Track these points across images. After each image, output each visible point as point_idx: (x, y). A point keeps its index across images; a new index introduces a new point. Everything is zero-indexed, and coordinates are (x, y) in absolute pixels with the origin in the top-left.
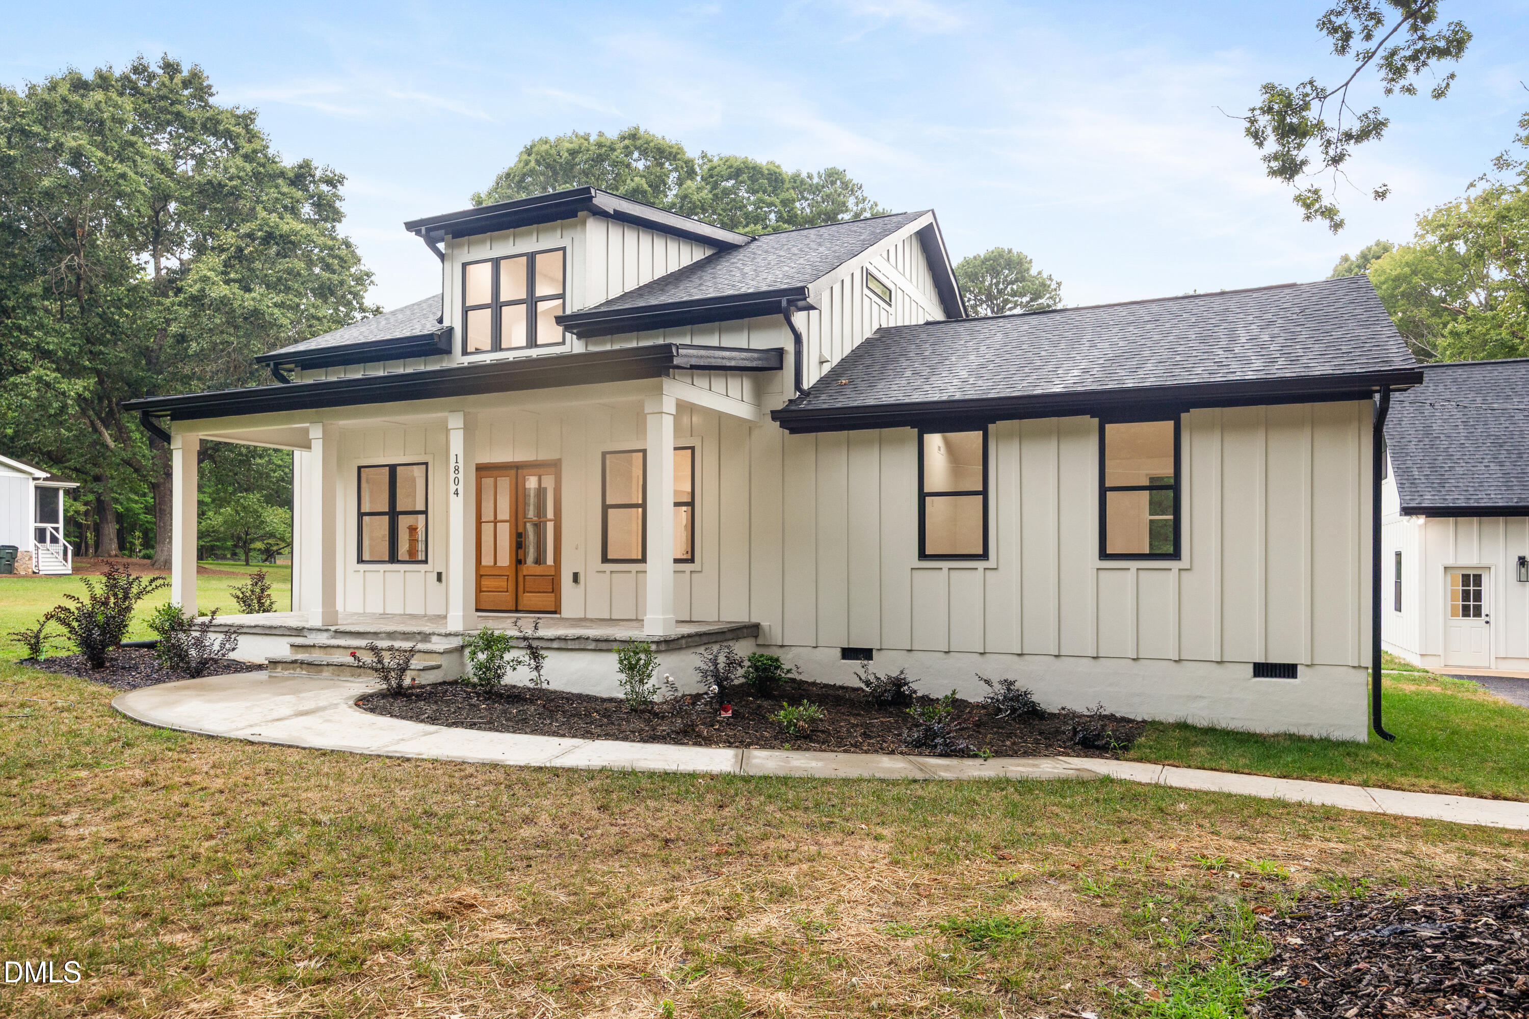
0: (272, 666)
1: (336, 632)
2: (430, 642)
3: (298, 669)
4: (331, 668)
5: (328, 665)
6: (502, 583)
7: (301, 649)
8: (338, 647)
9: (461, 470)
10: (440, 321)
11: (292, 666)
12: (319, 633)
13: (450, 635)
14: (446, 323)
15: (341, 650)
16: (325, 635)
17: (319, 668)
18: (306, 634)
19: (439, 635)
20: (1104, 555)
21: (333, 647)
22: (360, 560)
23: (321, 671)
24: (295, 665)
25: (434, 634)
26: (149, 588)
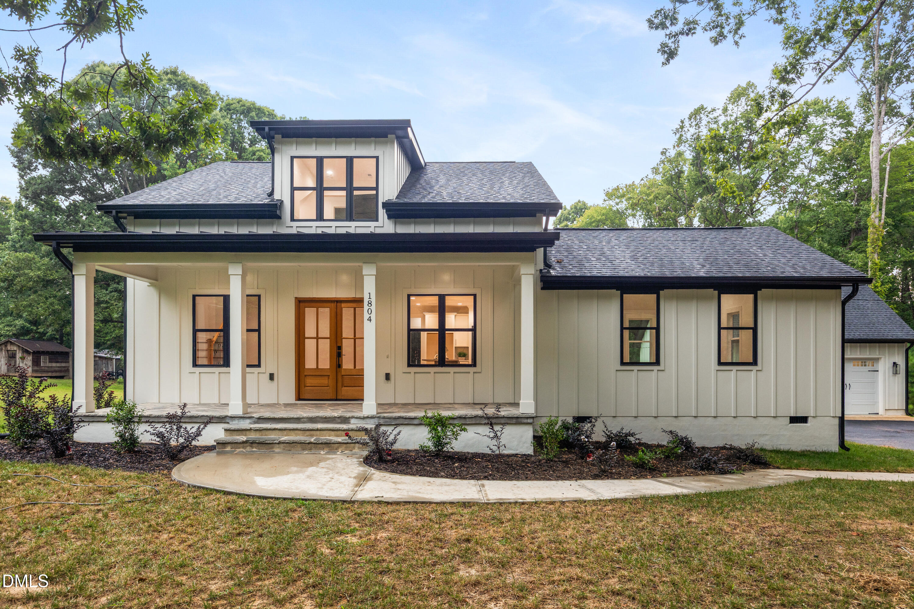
0: (220, 446)
1: (259, 418)
2: (349, 423)
3: (248, 448)
4: (282, 446)
5: (280, 443)
6: (325, 381)
7: (236, 432)
8: (275, 429)
9: (374, 303)
10: (271, 194)
11: (242, 445)
12: (241, 420)
13: (368, 417)
14: (277, 196)
15: (277, 431)
16: (248, 421)
17: (270, 446)
18: (227, 421)
19: (357, 418)
20: (720, 363)
21: (270, 430)
22: (195, 365)
23: (272, 448)
24: (245, 445)
25: (353, 417)
26: (41, 388)
